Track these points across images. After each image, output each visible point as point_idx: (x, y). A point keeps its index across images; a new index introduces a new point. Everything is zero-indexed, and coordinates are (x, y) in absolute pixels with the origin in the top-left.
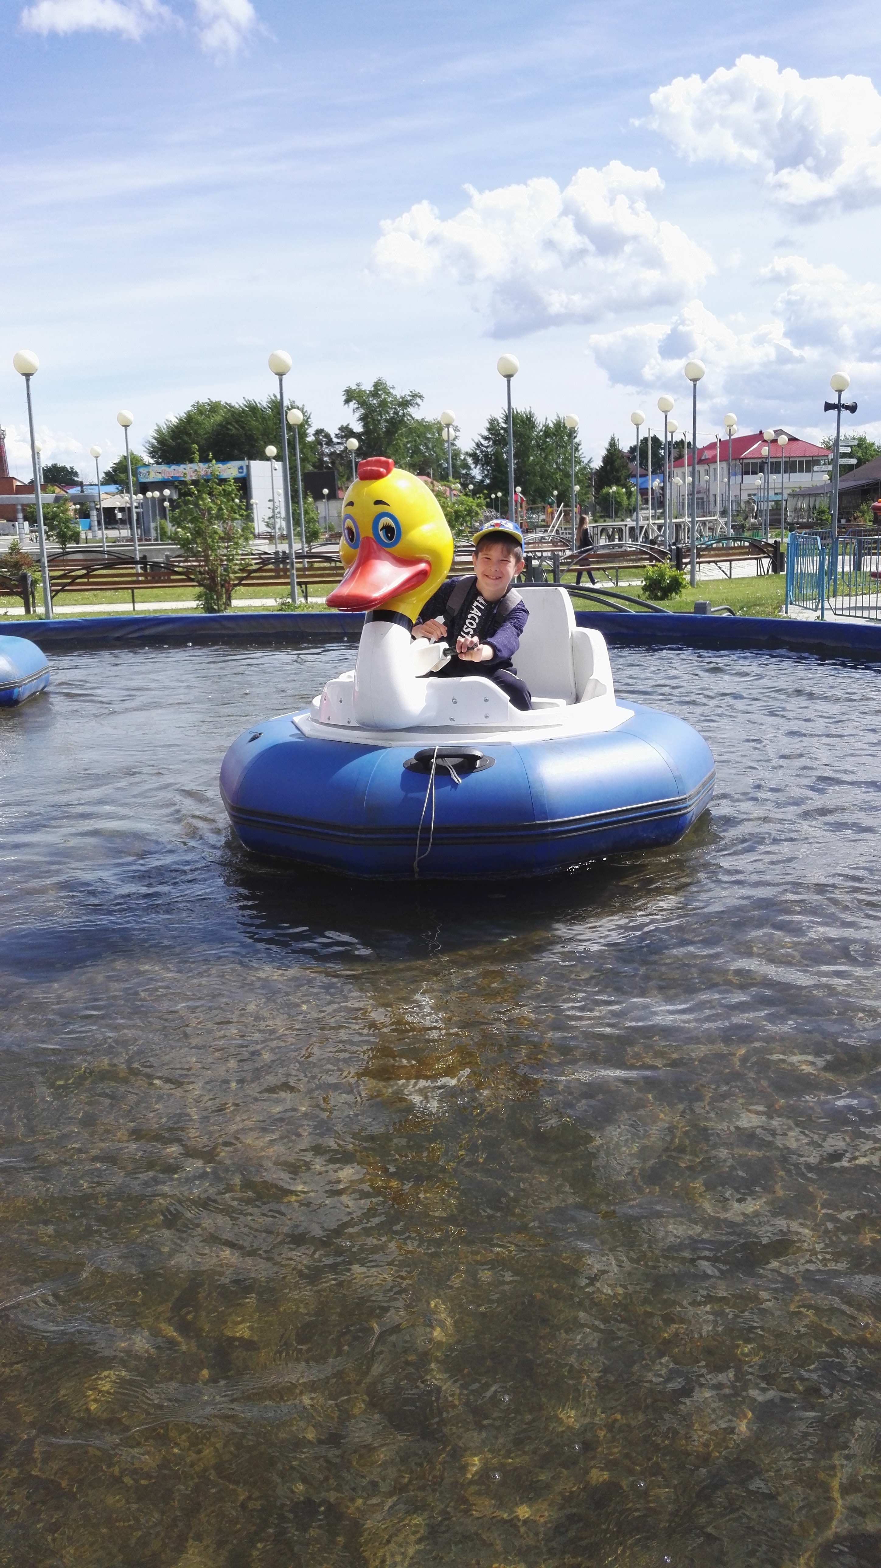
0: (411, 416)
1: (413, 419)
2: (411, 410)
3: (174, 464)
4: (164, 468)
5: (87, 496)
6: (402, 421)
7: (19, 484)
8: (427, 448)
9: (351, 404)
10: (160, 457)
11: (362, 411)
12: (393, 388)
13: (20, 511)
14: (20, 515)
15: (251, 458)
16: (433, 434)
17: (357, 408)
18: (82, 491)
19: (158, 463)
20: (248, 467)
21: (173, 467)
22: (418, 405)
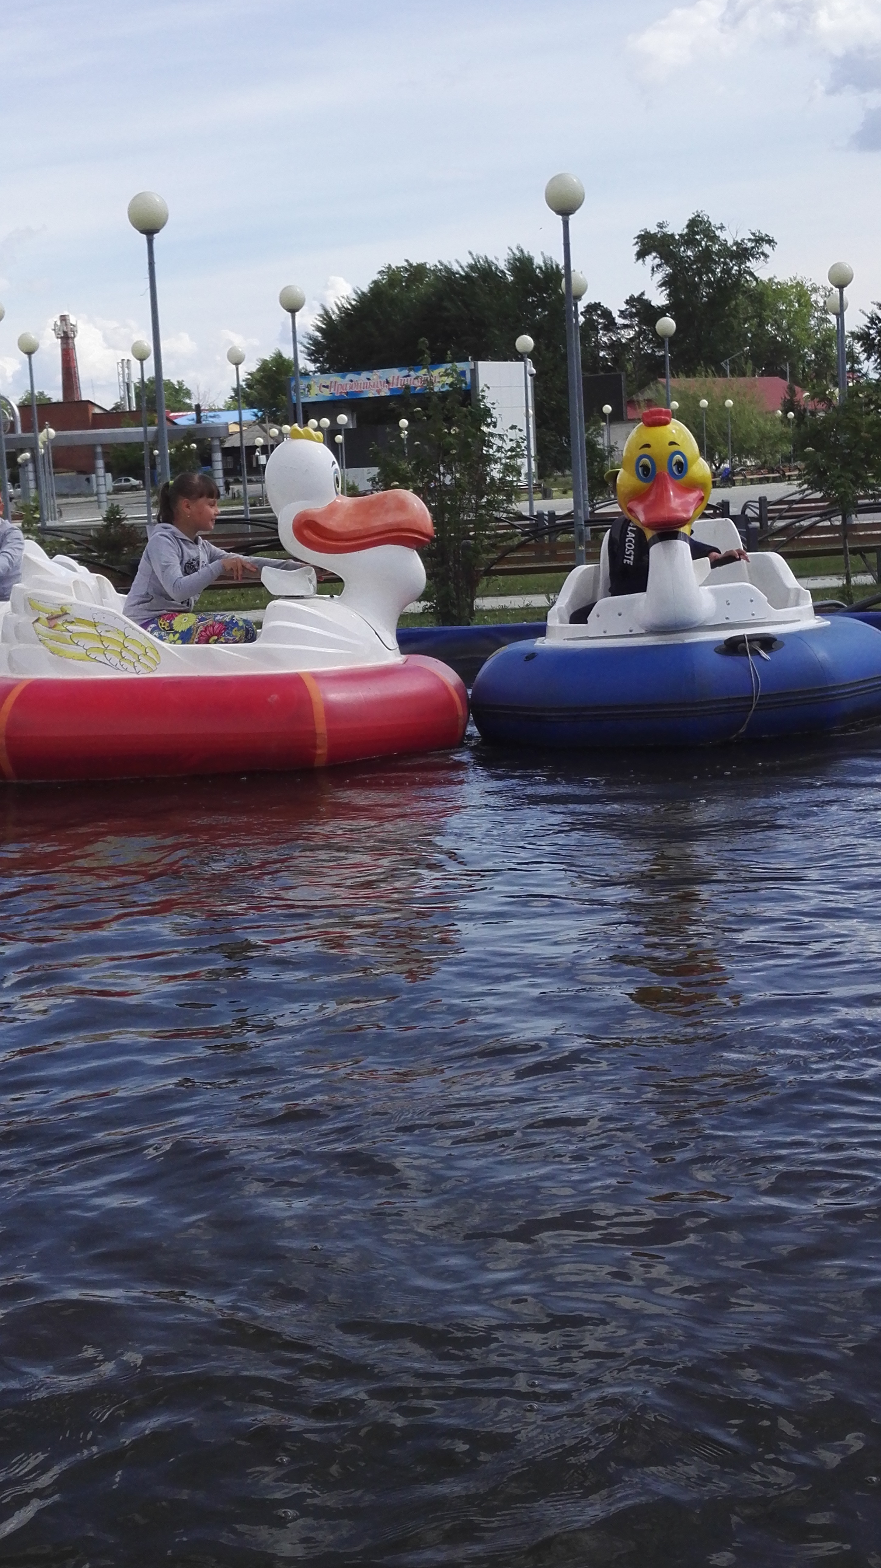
0: (751, 274)
1: (756, 279)
2: (752, 265)
3: (349, 371)
4: (334, 378)
5: (206, 429)
6: (737, 284)
7: (97, 411)
8: (779, 328)
9: (649, 258)
10: (326, 360)
11: (668, 270)
12: (722, 228)
13: (100, 455)
14: (100, 463)
15: (479, 357)
16: (791, 303)
17: (659, 266)
18: (199, 420)
19: (322, 371)
20: (474, 372)
21: (350, 376)
22: (766, 256)
